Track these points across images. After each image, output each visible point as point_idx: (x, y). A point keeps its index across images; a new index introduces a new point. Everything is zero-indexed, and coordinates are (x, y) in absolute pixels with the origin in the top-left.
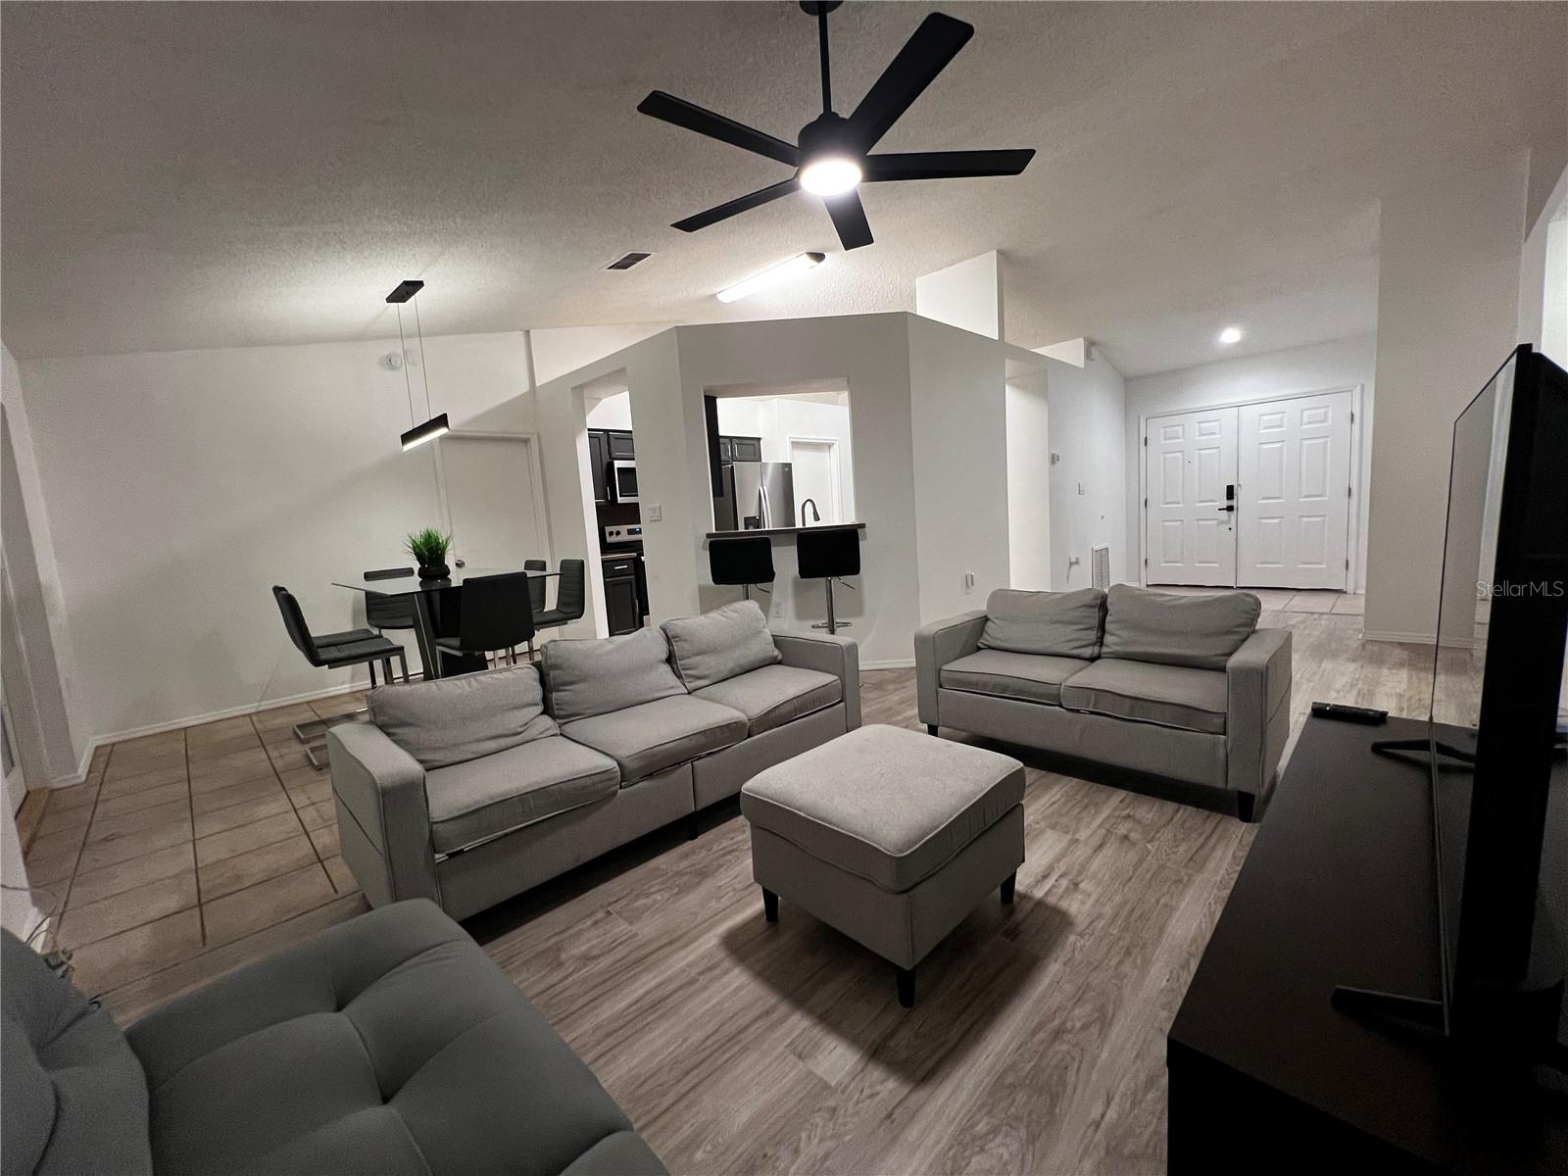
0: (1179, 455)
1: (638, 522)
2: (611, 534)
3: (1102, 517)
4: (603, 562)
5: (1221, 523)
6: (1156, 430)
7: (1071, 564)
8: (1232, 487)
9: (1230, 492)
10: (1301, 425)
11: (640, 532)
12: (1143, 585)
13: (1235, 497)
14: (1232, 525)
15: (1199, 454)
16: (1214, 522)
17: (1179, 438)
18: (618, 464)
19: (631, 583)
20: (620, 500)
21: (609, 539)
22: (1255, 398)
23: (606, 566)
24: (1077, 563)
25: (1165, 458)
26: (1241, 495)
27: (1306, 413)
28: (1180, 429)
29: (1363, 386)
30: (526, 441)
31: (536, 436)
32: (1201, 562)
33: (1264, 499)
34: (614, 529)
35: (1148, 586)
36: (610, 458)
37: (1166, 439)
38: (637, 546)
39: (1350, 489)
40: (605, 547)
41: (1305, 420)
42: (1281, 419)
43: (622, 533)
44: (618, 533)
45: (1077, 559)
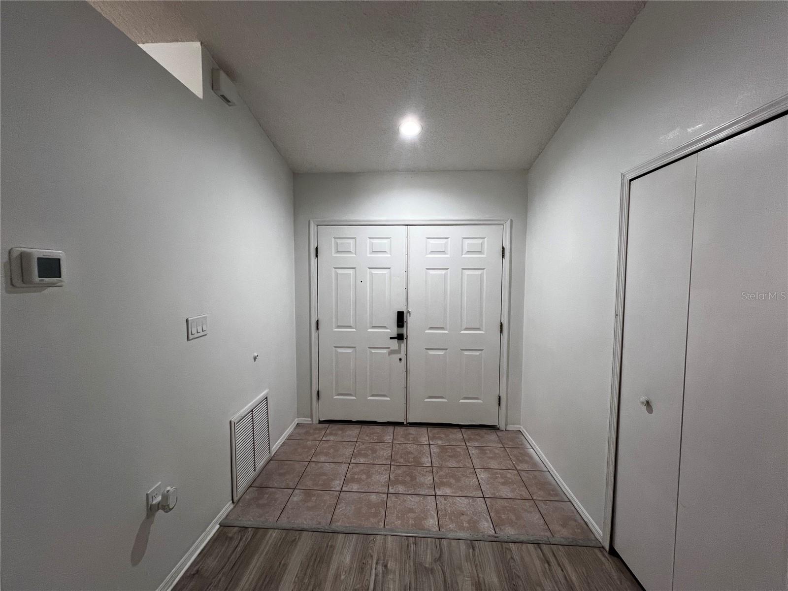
0: (351, 271)
3: (255, 358)
5: (392, 352)
6: (327, 239)
7: (152, 510)
8: (402, 313)
9: (401, 318)
10: (462, 254)
12: (316, 421)
13: (405, 325)
14: (402, 355)
15: (372, 274)
16: (385, 351)
17: (349, 252)
22: (423, 218)
24: (164, 506)
25: (337, 274)
26: (411, 322)
27: (467, 242)
28: (351, 241)
29: (512, 221)
32: (373, 396)
33: (431, 328)
35: (320, 422)
37: (338, 252)
39: (501, 323)
41: (466, 249)
42: (446, 244)
45: (165, 497)
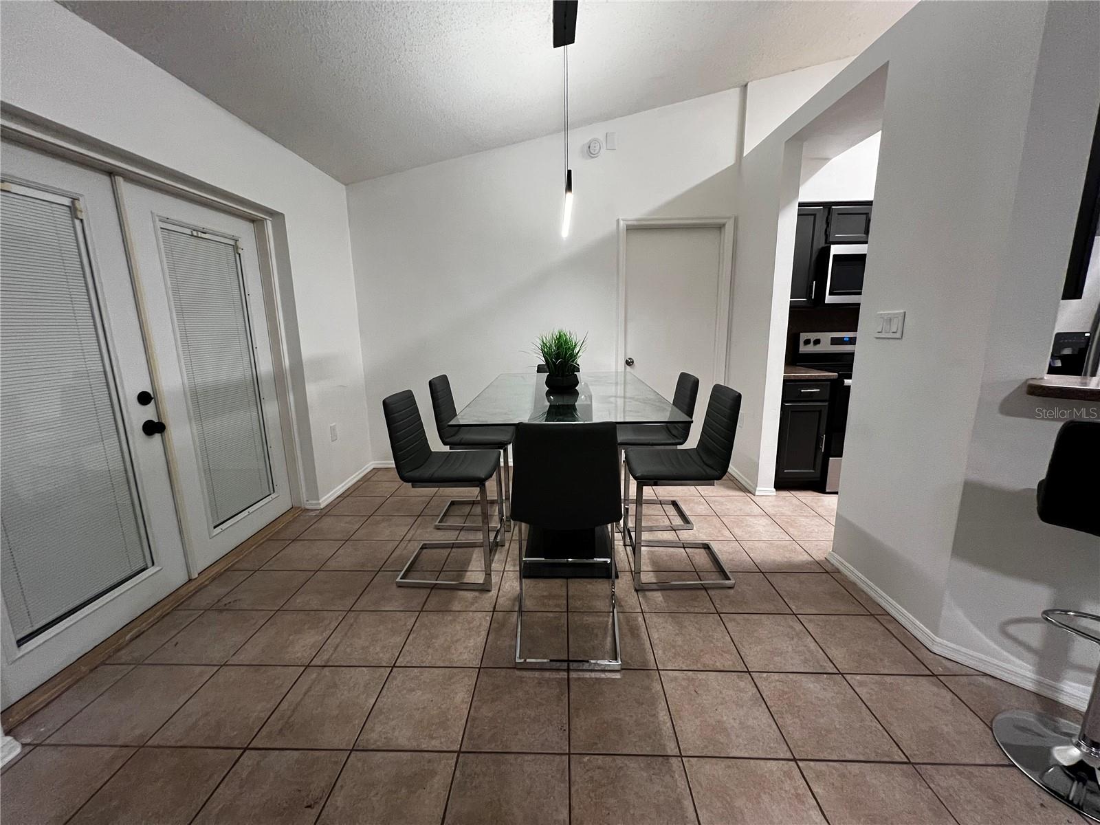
1: (856, 330)
2: (807, 342)
4: (786, 381)
11: (852, 341)
18: (836, 250)
19: (820, 412)
20: (829, 299)
21: (803, 349)
23: (790, 387)
30: (720, 227)
31: (732, 221)
34: (813, 336)
36: (826, 243)
38: (844, 364)
40: (793, 357)
43: (825, 342)
44: (817, 342)
